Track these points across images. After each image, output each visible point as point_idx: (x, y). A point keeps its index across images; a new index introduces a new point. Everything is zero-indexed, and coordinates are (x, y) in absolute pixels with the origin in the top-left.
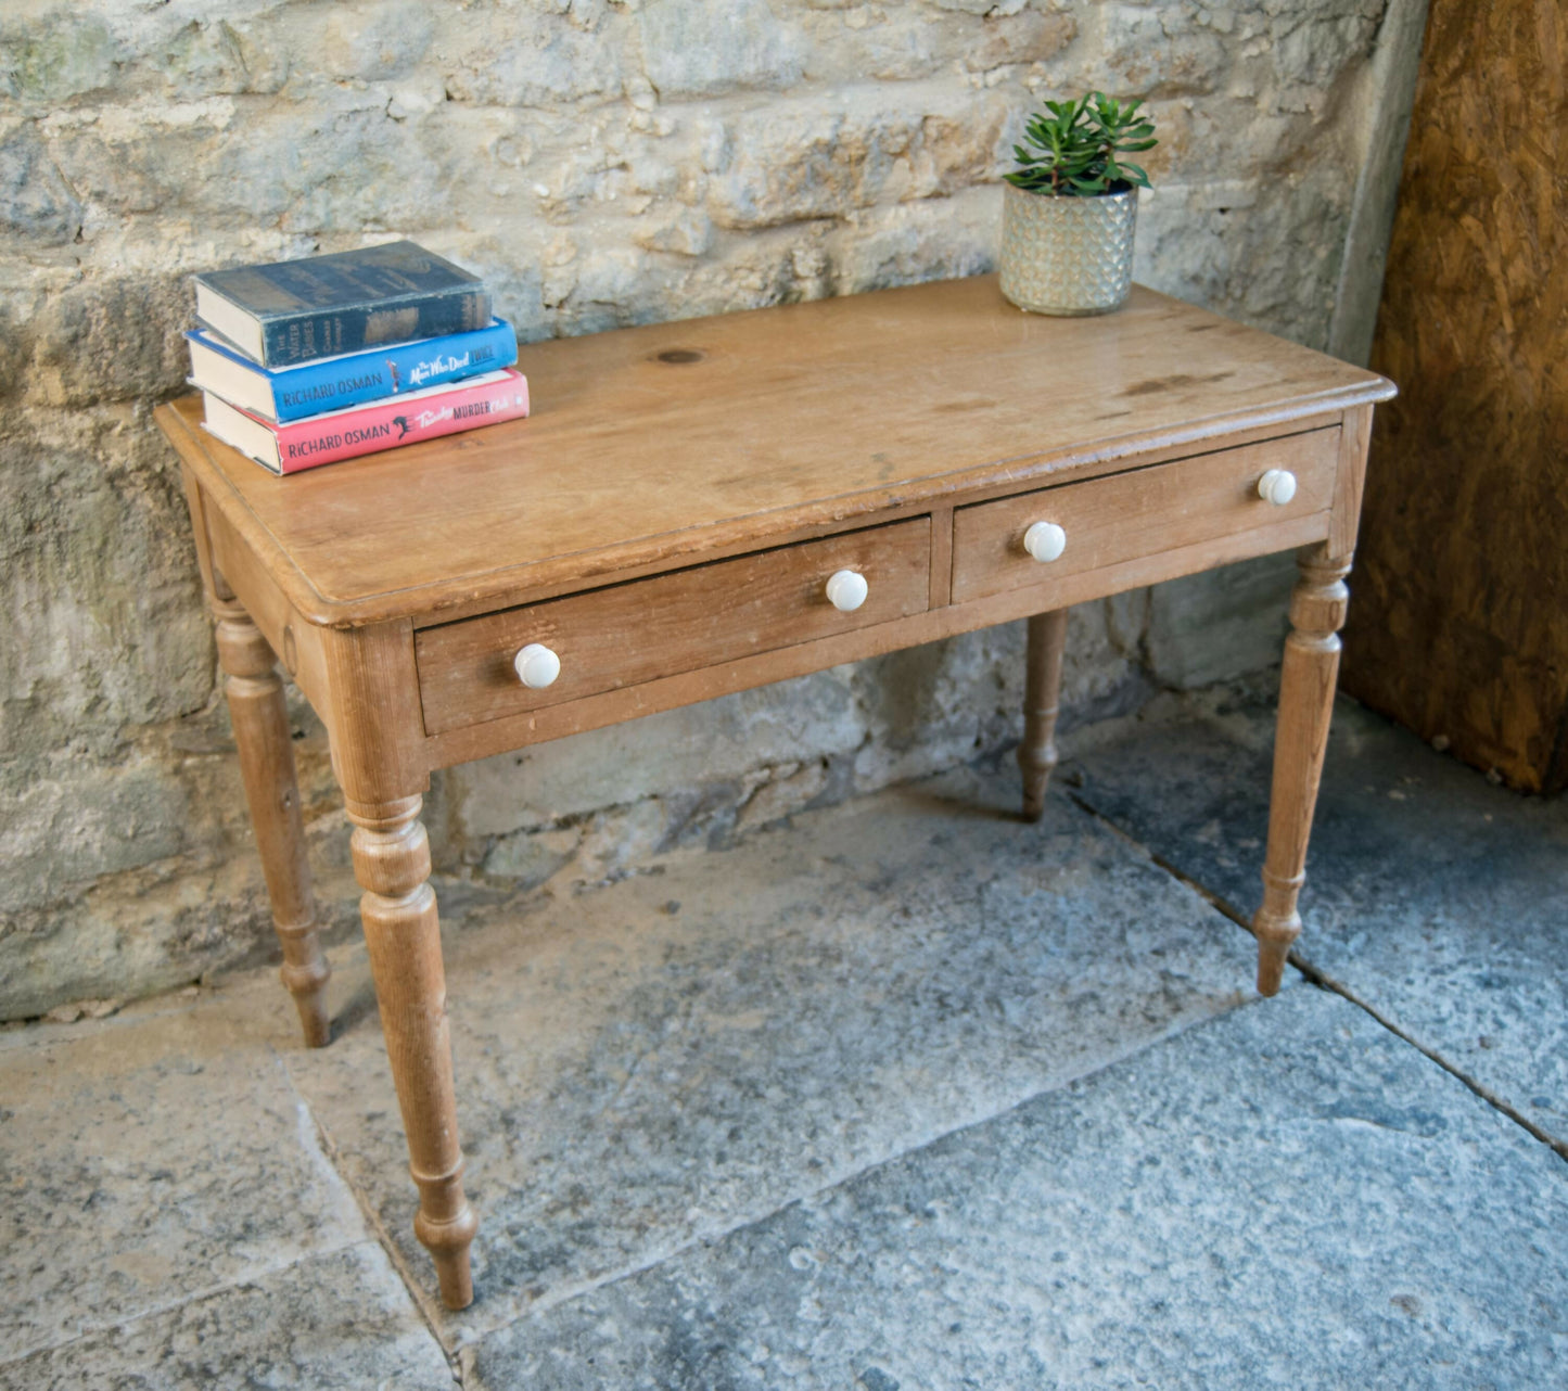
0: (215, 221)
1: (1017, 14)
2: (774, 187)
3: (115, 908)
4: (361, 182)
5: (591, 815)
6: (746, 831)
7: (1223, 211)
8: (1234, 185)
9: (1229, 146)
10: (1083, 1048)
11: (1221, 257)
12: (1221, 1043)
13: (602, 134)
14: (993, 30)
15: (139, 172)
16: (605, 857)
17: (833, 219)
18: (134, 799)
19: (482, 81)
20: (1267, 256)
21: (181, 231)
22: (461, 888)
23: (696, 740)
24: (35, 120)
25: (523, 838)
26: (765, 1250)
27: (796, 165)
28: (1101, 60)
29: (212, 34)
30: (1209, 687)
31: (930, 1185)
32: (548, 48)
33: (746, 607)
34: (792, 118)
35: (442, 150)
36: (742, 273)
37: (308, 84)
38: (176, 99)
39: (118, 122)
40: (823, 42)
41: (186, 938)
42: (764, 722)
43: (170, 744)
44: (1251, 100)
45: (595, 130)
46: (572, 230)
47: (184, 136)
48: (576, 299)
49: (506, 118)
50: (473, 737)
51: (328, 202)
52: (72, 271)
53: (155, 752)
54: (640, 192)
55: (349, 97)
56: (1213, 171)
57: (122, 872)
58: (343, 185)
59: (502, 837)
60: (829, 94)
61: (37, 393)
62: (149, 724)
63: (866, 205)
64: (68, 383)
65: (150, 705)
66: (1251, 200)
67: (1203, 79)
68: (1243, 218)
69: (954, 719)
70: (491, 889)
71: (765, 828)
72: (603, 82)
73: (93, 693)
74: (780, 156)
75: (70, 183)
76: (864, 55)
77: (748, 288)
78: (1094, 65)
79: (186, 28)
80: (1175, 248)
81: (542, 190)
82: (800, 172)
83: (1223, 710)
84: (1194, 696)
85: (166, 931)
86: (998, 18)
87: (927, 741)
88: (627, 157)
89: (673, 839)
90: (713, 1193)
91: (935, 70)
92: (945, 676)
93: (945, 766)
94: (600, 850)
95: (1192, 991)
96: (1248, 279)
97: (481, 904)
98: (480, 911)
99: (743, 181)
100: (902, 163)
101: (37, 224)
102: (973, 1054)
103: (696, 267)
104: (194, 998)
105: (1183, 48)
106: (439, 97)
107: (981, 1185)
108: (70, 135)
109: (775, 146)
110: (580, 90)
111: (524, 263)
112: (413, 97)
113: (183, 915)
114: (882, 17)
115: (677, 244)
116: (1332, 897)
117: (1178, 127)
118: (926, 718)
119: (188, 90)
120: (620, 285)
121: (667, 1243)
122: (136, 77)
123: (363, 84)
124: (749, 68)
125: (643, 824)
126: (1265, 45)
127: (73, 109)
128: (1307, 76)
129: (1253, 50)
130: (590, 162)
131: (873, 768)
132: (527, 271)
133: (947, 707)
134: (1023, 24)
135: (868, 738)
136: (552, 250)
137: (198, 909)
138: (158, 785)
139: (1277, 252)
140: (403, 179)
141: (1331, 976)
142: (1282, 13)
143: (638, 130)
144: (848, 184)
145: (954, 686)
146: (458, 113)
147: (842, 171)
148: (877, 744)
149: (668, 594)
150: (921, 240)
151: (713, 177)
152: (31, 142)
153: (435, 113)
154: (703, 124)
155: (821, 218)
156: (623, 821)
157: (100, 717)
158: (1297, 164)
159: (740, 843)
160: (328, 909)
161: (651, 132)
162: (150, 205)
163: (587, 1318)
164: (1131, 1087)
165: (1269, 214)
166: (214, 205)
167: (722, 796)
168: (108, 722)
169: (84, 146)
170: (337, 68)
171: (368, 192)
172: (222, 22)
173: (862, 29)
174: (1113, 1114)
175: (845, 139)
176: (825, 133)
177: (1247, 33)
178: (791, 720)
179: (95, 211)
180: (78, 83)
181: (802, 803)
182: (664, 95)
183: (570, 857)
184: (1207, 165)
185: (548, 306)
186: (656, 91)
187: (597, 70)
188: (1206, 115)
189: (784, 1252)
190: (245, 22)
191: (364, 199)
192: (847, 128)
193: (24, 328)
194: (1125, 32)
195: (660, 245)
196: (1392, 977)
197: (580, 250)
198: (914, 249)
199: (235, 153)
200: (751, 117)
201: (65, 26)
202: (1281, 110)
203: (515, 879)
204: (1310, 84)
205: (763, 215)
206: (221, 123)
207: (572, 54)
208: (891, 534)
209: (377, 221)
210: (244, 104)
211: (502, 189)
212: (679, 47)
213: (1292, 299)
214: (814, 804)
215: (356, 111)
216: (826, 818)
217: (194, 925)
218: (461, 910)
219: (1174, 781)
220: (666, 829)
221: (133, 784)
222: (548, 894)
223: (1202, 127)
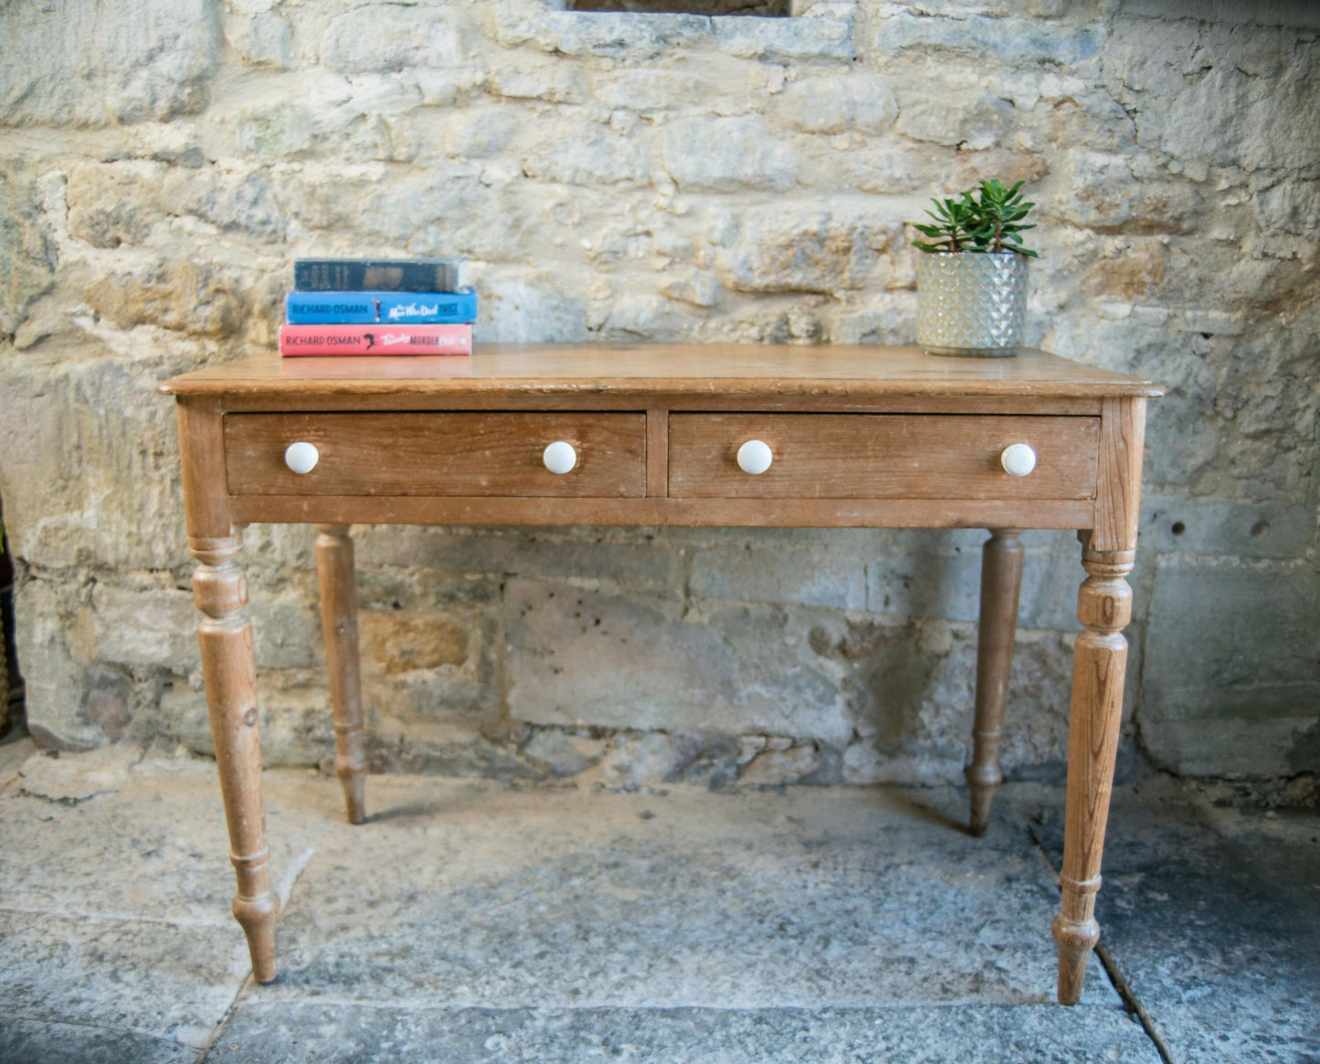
0: (367, 240)
1: (987, 149)
2: (767, 260)
3: (268, 694)
4: (460, 224)
5: (614, 732)
6: (745, 786)
7: (1206, 336)
8: (1218, 315)
9: (1211, 281)
10: (867, 992)
11: (1204, 375)
12: (985, 1023)
13: (634, 209)
14: (965, 161)
15: (322, 203)
16: (623, 770)
17: (825, 296)
18: (282, 618)
19: (545, 163)
20: (1259, 384)
21: (345, 244)
22: (508, 759)
23: (698, 694)
24: (268, 167)
25: (558, 735)
26: (477, 1027)
27: (788, 246)
28: (1072, 194)
29: (372, 121)
30: (1213, 779)
31: (638, 1033)
32: (593, 144)
33: (478, 454)
34: (787, 213)
35: (514, 208)
36: (745, 326)
37: (430, 158)
38: (349, 160)
39: (314, 172)
40: (812, 157)
41: (309, 730)
42: (758, 694)
43: (310, 587)
44: (1234, 244)
45: (628, 206)
46: (609, 276)
47: (353, 184)
48: (609, 325)
49: (561, 191)
50: (262, 504)
51: (438, 235)
52: (278, 260)
53: (301, 591)
54: (661, 254)
55: (455, 169)
56: (1194, 300)
57: (273, 669)
58: (447, 225)
59: (543, 728)
60: (820, 198)
61: (252, 335)
62: (297, 569)
63: (852, 288)
64: (271, 331)
65: (300, 556)
66: (1237, 330)
67: (1179, 219)
68: (1228, 345)
69: (941, 742)
70: (529, 766)
71: (763, 788)
72: (634, 172)
73: (265, 538)
74: (773, 239)
75: (282, 206)
76: (848, 171)
77: (749, 337)
78: (1064, 198)
79: (357, 118)
80: (1155, 362)
81: (586, 243)
82: (790, 252)
83: (1221, 803)
84: (1193, 785)
85: (297, 720)
86: (969, 151)
87: (914, 754)
88: (650, 227)
89: (678, 773)
90: (487, 983)
91: (915, 189)
92: (929, 699)
93: (932, 782)
94: (617, 762)
95: (1002, 982)
96: (1240, 404)
97: (523, 777)
98: (521, 782)
99: (742, 254)
100: (885, 258)
101: (259, 228)
102: (771, 966)
103: (708, 317)
104: (313, 778)
105: (1155, 191)
106: (516, 172)
107: (677, 1048)
108: (286, 177)
109: (771, 231)
110: (616, 177)
111: (572, 294)
112: (498, 171)
113: (309, 713)
114: (863, 144)
115: (688, 295)
116: (1203, 953)
117: (1152, 257)
118: (913, 733)
119: (356, 155)
120: (642, 319)
121: (425, 1000)
122: (327, 145)
123: (464, 160)
124: (748, 170)
125: (654, 752)
126: (1244, 197)
127: (289, 162)
128: (1291, 226)
129: (1232, 201)
130: (623, 227)
131: (863, 764)
132: (573, 301)
133: (934, 728)
134: (992, 157)
135: (856, 737)
136: (593, 288)
137: (320, 712)
138: (298, 613)
139: (1269, 382)
140: (487, 225)
141: (1147, 1010)
142: (1258, 169)
143: (660, 209)
144: (836, 270)
145: (937, 709)
146: (531, 186)
147: (830, 258)
148: (867, 745)
149: (412, 429)
150: (899, 320)
151: (719, 249)
152: (263, 180)
153: (512, 184)
154: (712, 210)
155: (814, 292)
156: (637, 745)
157: (268, 556)
158: (1287, 304)
159: (737, 792)
160: (410, 743)
161: (669, 211)
162: (325, 224)
163: (323, 1018)
164: (871, 1027)
165: (1258, 346)
166: (365, 229)
167: (722, 749)
168: (273, 561)
169: (293, 184)
170: (449, 149)
171: (464, 232)
172: (380, 115)
173: (845, 150)
174: (838, 1039)
175: (832, 233)
176: (813, 226)
177: (1223, 184)
178: (783, 700)
179: (294, 225)
180: (291, 146)
181: (795, 776)
182: (681, 186)
183: (594, 762)
184: (1187, 294)
185: (590, 329)
186: (675, 182)
187: (629, 163)
188: (1184, 252)
189: (489, 1033)
190: (393, 116)
191: (461, 236)
192: (832, 224)
193: (248, 291)
194: (1094, 173)
195: (676, 294)
196: (1209, 1028)
197: (615, 292)
198: (892, 326)
199: (380, 197)
200: (754, 210)
201: (287, 112)
202: (1265, 255)
203: (546, 764)
204: (1298, 235)
205: (758, 282)
206: (375, 178)
207: (611, 151)
208: (608, 422)
209: (469, 252)
210: (390, 167)
211: (558, 240)
212: (691, 151)
213: (1288, 428)
214: (806, 780)
215: (458, 178)
216: (812, 793)
217: (315, 722)
218: (508, 776)
219: (1128, 838)
220: (673, 762)
221: (283, 608)
222: (575, 786)
223: (1180, 261)
